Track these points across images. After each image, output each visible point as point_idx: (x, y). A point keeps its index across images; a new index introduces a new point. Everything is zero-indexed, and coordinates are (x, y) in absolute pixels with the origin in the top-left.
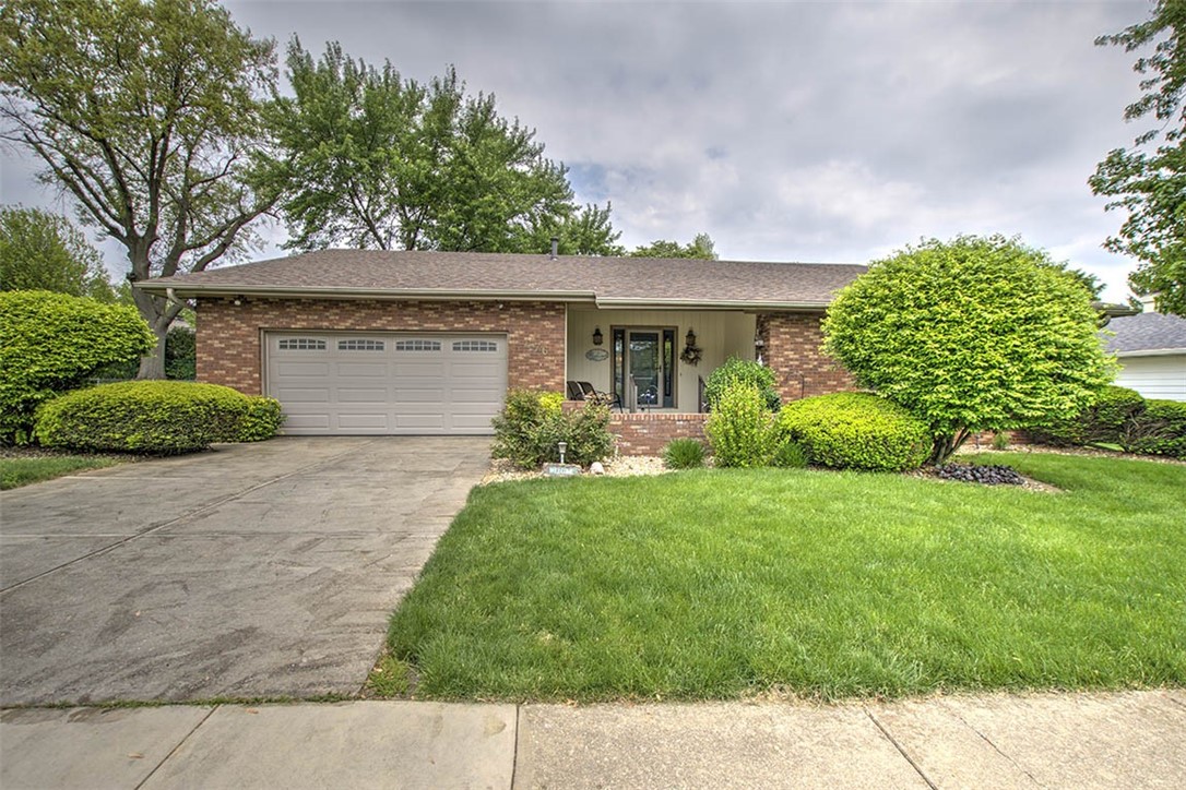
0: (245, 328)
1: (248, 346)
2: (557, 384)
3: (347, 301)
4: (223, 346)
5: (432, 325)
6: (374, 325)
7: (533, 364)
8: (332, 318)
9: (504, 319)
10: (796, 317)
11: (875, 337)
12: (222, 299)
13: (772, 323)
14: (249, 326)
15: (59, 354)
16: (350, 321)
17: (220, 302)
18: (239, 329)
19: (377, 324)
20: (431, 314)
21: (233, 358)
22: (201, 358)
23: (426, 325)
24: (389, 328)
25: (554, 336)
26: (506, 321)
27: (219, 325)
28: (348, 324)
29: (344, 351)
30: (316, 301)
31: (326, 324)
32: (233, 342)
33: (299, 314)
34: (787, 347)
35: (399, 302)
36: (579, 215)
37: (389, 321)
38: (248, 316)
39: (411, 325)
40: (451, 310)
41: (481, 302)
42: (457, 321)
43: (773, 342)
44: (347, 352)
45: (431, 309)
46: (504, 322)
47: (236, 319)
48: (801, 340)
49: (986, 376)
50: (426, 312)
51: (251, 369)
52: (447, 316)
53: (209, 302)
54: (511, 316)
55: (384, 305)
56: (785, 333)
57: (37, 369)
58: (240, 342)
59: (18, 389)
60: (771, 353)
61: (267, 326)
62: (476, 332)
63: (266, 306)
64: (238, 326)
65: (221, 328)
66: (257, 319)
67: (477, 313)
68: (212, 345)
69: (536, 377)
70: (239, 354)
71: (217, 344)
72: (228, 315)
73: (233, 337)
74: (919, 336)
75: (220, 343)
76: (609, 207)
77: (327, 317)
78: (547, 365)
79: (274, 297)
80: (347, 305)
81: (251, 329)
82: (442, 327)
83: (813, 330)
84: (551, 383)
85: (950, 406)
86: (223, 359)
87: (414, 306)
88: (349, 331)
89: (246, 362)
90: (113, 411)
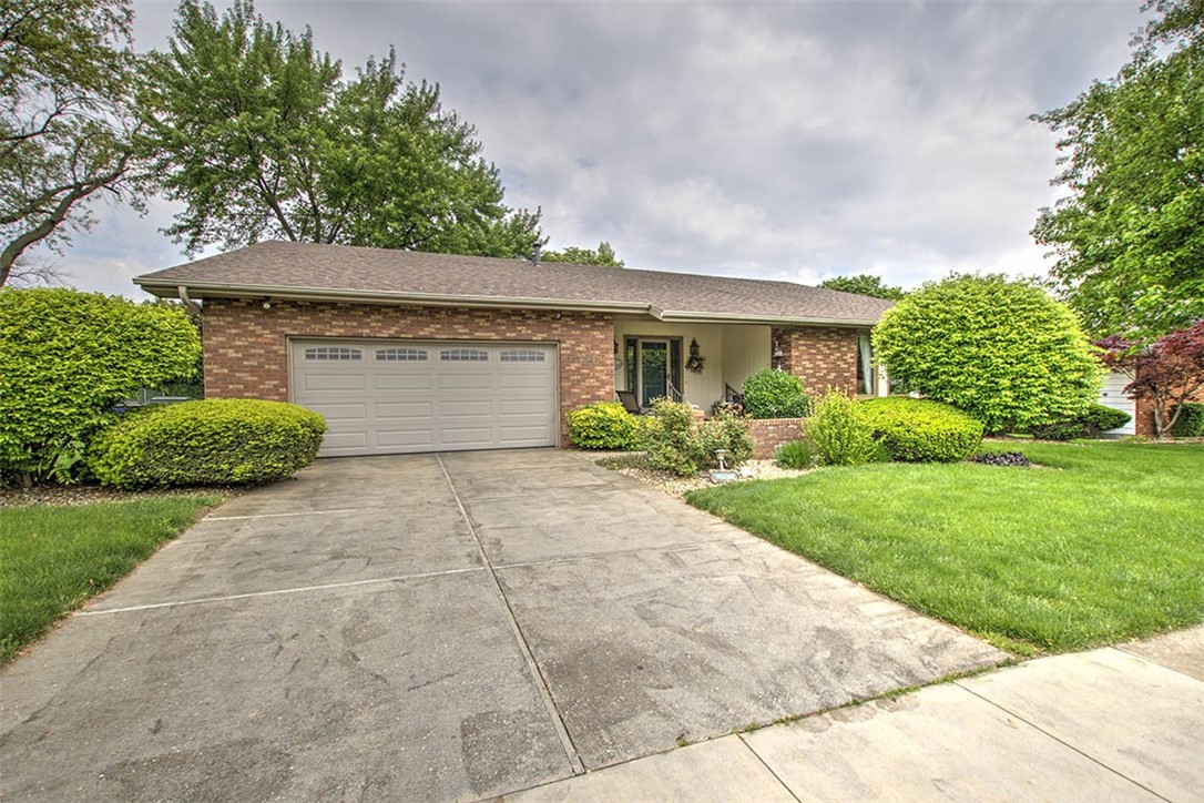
0: (268, 335)
1: (272, 356)
2: (607, 393)
3: (390, 306)
4: (240, 355)
5: (483, 334)
6: (422, 333)
7: (584, 374)
8: (372, 324)
9: (556, 329)
10: (810, 331)
11: (939, 352)
12: (238, 300)
13: (793, 336)
14: (272, 333)
15: (125, 369)
16: (394, 328)
17: (235, 304)
18: (261, 336)
19: (425, 332)
20: (482, 322)
21: (253, 370)
22: (211, 371)
23: (477, 334)
24: (437, 336)
25: (603, 346)
26: (558, 331)
27: (234, 331)
28: (391, 332)
29: (382, 362)
30: (354, 306)
31: (366, 331)
32: (253, 351)
33: (335, 320)
34: (804, 357)
35: (448, 308)
36: (508, 218)
37: (437, 329)
38: (271, 321)
39: (461, 334)
40: (503, 318)
41: (533, 311)
42: (509, 330)
43: (794, 353)
44: (387, 362)
45: (481, 317)
46: (555, 332)
47: (257, 324)
48: (814, 351)
49: (1036, 384)
50: (477, 320)
51: (276, 382)
52: (499, 324)
53: (220, 304)
54: (563, 326)
55: (432, 311)
56: (803, 345)
57: (107, 387)
58: (262, 351)
59: (80, 414)
60: (793, 363)
61: (296, 333)
62: (529, 343)
63: (294, 310)
64: (258, 332)
65: (236, 335)
66: (282, 325)
67: (530, 322)
68: (226, 355)
69: (588, 387)
70: (261, 366)
71: (231, 353)
72: (246, 320)
73: (252, 346)
74: (983, 352)
75: (236, 352)
76: (539, 211)
77: (368, 324)
78: (597, 374)
79: (304, 300)
80: (391, 313)
81: (276, 336)
82: (493, 336)
83: (823, 343)
84: (601, 393)
85: (1006, 407)
86: (238, 371)
87: (464, 313)
88: (393, 339)
89: (269, 375)
90: (217, 437)
